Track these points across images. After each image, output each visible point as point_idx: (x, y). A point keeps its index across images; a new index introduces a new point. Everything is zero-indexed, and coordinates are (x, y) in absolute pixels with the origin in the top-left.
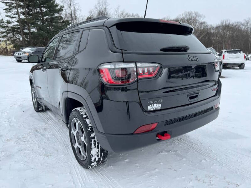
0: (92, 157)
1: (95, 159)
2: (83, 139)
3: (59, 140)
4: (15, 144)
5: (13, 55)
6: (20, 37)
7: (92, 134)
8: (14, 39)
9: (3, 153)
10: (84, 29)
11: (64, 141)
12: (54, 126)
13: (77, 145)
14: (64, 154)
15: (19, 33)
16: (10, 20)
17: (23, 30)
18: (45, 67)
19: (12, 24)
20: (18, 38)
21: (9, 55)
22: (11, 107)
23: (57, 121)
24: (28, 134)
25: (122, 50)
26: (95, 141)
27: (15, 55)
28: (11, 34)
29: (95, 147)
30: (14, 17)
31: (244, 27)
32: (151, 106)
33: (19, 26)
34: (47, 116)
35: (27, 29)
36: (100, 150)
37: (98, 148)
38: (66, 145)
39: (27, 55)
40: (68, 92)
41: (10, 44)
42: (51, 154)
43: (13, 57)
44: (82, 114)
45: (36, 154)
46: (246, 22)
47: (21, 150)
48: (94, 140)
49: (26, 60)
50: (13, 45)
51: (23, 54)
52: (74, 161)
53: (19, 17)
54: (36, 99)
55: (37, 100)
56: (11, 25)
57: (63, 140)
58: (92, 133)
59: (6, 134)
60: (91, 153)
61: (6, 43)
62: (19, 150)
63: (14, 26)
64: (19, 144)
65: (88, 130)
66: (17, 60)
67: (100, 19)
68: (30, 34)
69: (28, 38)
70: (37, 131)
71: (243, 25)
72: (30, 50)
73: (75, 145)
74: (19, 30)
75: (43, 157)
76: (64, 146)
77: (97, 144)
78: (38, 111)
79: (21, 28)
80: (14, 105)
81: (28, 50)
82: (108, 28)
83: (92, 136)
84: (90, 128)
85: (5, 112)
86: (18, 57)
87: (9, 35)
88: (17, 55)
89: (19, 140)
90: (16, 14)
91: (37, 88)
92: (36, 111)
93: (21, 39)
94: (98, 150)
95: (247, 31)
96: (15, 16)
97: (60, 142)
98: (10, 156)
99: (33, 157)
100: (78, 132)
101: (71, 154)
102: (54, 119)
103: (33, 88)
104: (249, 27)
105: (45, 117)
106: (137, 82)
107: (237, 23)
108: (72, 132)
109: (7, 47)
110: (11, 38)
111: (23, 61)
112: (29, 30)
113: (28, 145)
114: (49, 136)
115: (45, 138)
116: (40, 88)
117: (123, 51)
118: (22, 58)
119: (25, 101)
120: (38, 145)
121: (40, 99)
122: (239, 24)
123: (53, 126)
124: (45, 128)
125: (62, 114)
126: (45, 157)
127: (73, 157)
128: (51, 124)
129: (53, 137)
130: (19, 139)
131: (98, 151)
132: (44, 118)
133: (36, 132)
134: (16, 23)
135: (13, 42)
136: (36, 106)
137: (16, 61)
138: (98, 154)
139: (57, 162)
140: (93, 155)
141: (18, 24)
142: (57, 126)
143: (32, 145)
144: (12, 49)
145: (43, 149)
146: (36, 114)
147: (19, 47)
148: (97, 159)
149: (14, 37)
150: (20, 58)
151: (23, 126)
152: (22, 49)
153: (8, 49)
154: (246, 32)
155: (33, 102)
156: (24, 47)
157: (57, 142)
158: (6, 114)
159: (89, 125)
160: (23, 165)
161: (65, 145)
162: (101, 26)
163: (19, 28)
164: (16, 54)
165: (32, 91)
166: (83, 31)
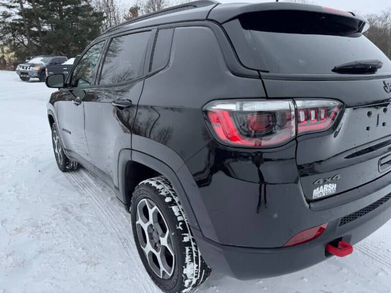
0: (187, 278)
1: (190, 283)
2: (164, 241)
3: (109, 229)
4: (31, 239)
5: (14, 70)
6: (25, 39)
7: (186, 236)
8: (15, 43)
9: (11, 259)
10: (160, 26)
11: (118, 231)
12: (98, 201)
13: (148, 248)
14: (123, 260)
15: (22, 33)
16: (9, 11)
17: (29, 28)
18: (78, 98)
19: (11, 17)
20: (21, 41)
21: (8, 70)
22: (17, 161)
23: (100, 190)
24: (53, 217)
25: (258, 71)
26: (191, 251)
27: (17, 69)
28: (10, 35)
29: (192, 261)
30: (14, 7)
31: (380, 23)
32: (318, 189)
33: (23, 22)
34: (81, 179)
35: (36, 27)
36: (200, 267)
37: (197, 263)
38: (123, 241)
39: (37, 69)
40: (133, 151)
41: (8, 52)
42: (99, 260)
43: (15, 72)
44: (161, 194)
45: (71, 259)
46: (385, 14)
47: (43, 252)
48: (189, 248)
49: (37, 77)
50: (14, 53)
51: (31, 67)
52: (143, 276)
53: (22, 6)
54: (62, 149)
55: (62, 151)
56: (9, 20)
57: (117, 229)
58: (185, 234)
59: (12, 217)
60: (184, 272)
61: (2, 49)
62: (40, 252)
63: (14, 22)
64: (39, 238)
65: (177, 228)
66: (21, 78)
67: (195, 7)
68: (41, 34)
69: (38, 42)
70: (66, 210)
71: (380, 19)
72: (42, 60)
73: (145, 247)
74: (22, 28)
75: (86, 266)
76: (120, 242)
77: (194, 255)
78: (64, 170)
79: (25, 25)
80: (23, 158)
81: (38, 61)
82: (220, 25)
83: (186, 240)
84: (181, 223)
85: (8, 172)
86: (22, 73)
87: (7, 36)
88: (21, 69)
89: (36, 229)
90: (18, 2)
91: (64, 132)
92: (61, 169)
93: (26, 42)
94: (196, 266)
95: (386, 29)
96: (16, 4)
97: (111, 234)
98: (22, 265)
99: (66, 267)
100: (151, 225)
101: (136, 259)
102: (95, 185)
103: (55, 131)
104: (389, 23)
105: (77, 182)
106: (295, 141)
107: (370, 16)
108: (137, 223)
109: (3, 56)
110: (10, 41)
111: (31, 79)
112: (39, 27)
113: (55, 241)
114: (90, 221)
115: (83, 224)
116: (70, 133)
117: (262, 73)
118: (30, 74)
119: (40, 150)
120: (73, 239)
121: (69, 151)
122: (373, 18)
123: (93, 200)
124: (81, 205)
125: (117, 186)
126: (89, 267)
127: (139, 266)
128: (91, 195)
129: (98, 222)
130: (38, 227)
131: (197, 268)
132: (77, 184)
133: (66, 213)
134: (18, 17)
135: (14, 48)
136: (61, 162)
137: (20, 80)
138: (196, 273)
139: (111, 278)
140: (188, 276)
141: (21, 17)
142: (102, 200)
143: (61, 240)
144: (13, 59)
145: (83, 249)
146: (63, 175)
147: (23, 55)
148: (194, 282)
149: (14, 39)
150: (27, 74)
151: (41, 200)
152: (29, 59)
153: (6, 59)
154: (384, 31)
155: (56, 154)
156: (32, 56)
157: (106, 233)
158: (10, 176)
159: (179, 219)
160: (50, 284)
161: (120, 239)
162: (203, 20)
163: (22, 25)
164: (19, 68)
165: (54, 135)
166: (158, 29)
